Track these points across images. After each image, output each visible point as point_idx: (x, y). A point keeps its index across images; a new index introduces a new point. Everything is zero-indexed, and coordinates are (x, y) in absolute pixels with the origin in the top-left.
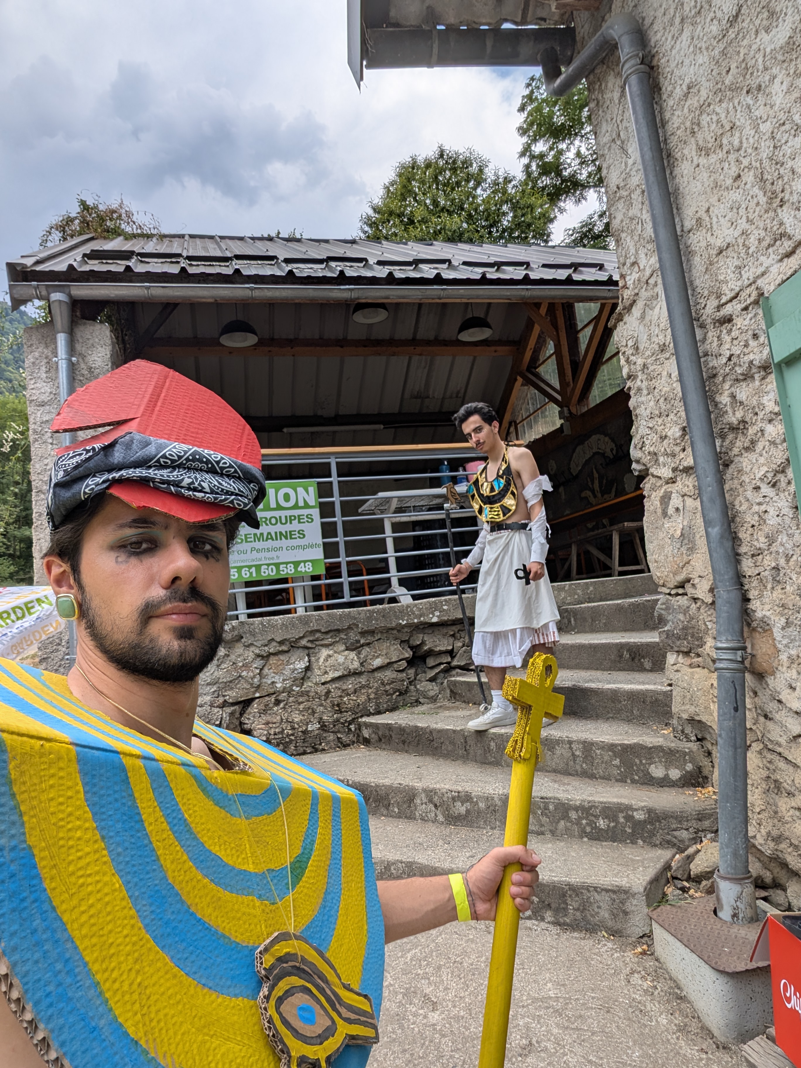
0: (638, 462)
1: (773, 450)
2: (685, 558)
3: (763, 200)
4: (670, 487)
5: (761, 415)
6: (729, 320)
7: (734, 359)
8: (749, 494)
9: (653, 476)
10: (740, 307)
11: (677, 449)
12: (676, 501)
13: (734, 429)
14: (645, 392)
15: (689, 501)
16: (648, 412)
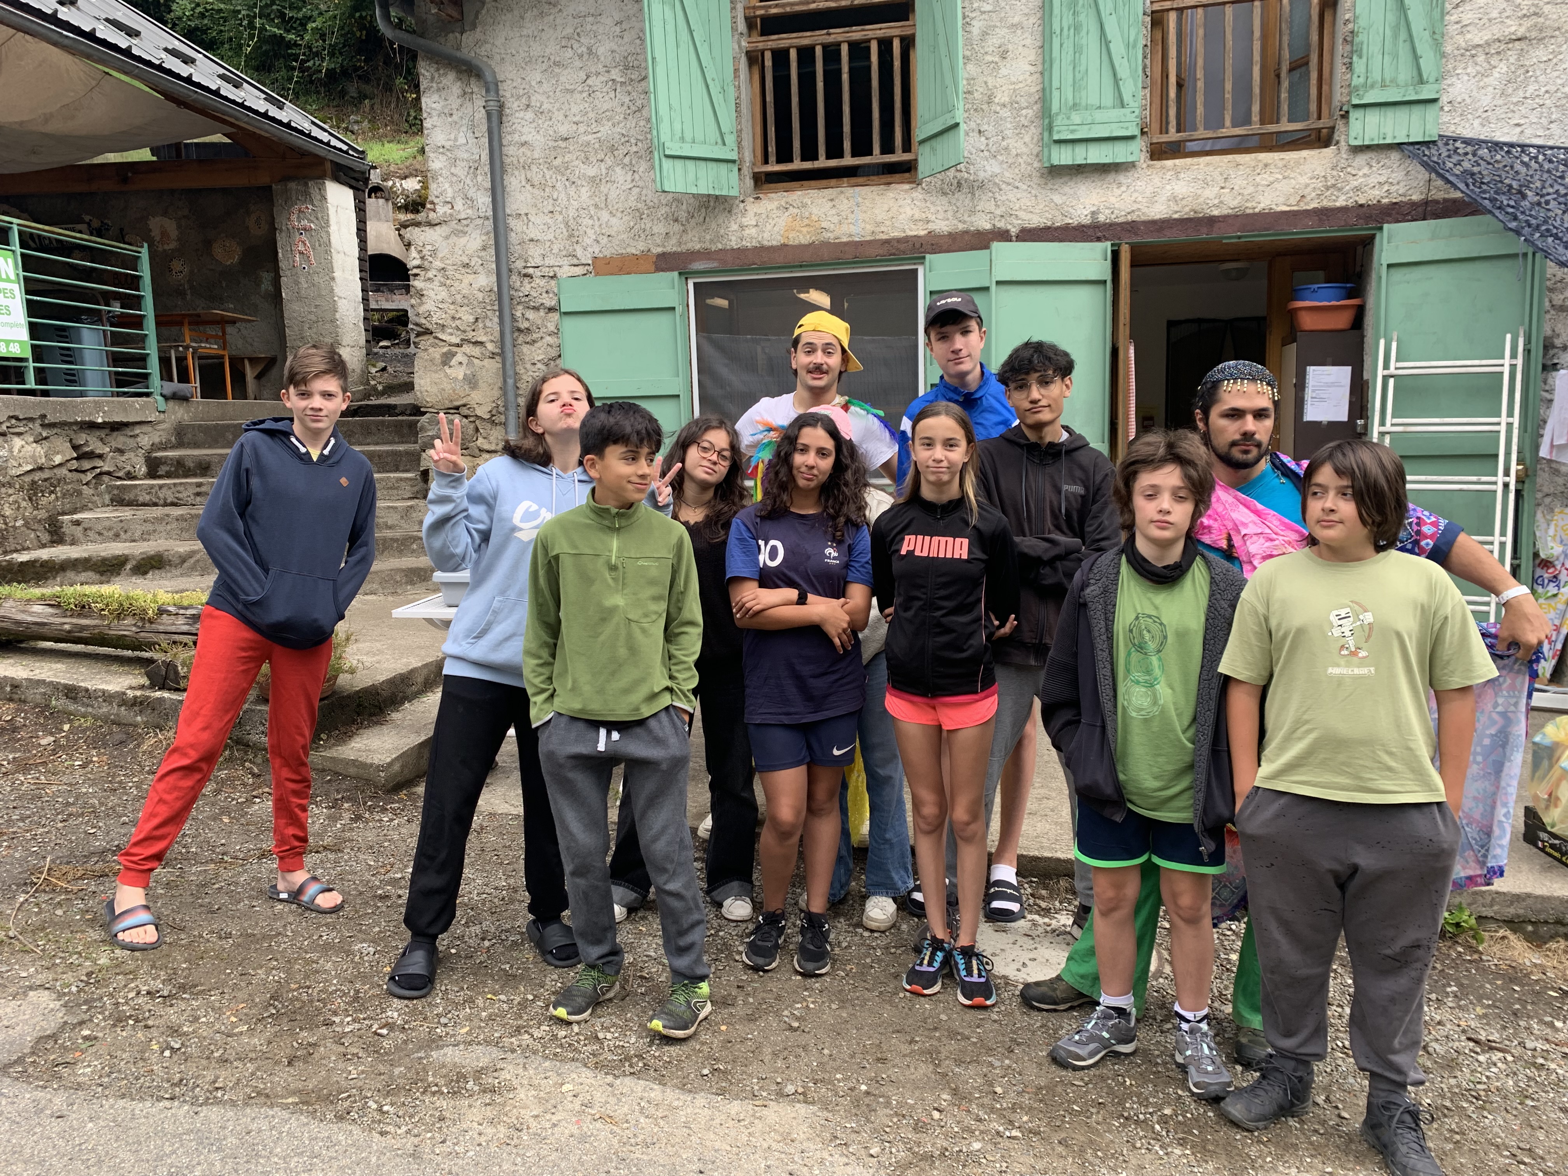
0: (417, 324)
1: (549, 349)
2: (467, 392)
3: (566, 234)
4: (454, 349)
5: (543, 330)
6: (530, 276)
7: (530, 298)
8: (528, 366)
9: (436, 338)
10: (539, 274)
11: (469, 329)
12: (459, 357)
13: (520, 330)
14: (436, 283)
15: (476, 361)
16: (440, 298)
